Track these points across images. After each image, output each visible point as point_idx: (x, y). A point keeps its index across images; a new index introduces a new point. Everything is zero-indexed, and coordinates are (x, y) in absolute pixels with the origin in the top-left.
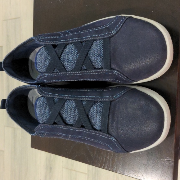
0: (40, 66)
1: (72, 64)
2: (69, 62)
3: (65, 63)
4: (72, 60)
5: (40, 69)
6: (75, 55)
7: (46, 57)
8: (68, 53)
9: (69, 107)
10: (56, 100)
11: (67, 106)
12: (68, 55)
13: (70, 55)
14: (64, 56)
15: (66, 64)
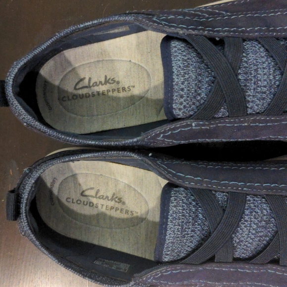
0: (182, 100)
1: (264, 96)
2: (259, 89)
3: (249, 93)
4: (265, 87)
5: (182, 107)
6: (272, 71)
7: (200, 75)
8: (255, 67)
9: (254, 213)
10: (220, 196)
11: (251, 212)
12: (256, 70)
13: (260, 72)
14: (246, 73)
15: (249, 95)
